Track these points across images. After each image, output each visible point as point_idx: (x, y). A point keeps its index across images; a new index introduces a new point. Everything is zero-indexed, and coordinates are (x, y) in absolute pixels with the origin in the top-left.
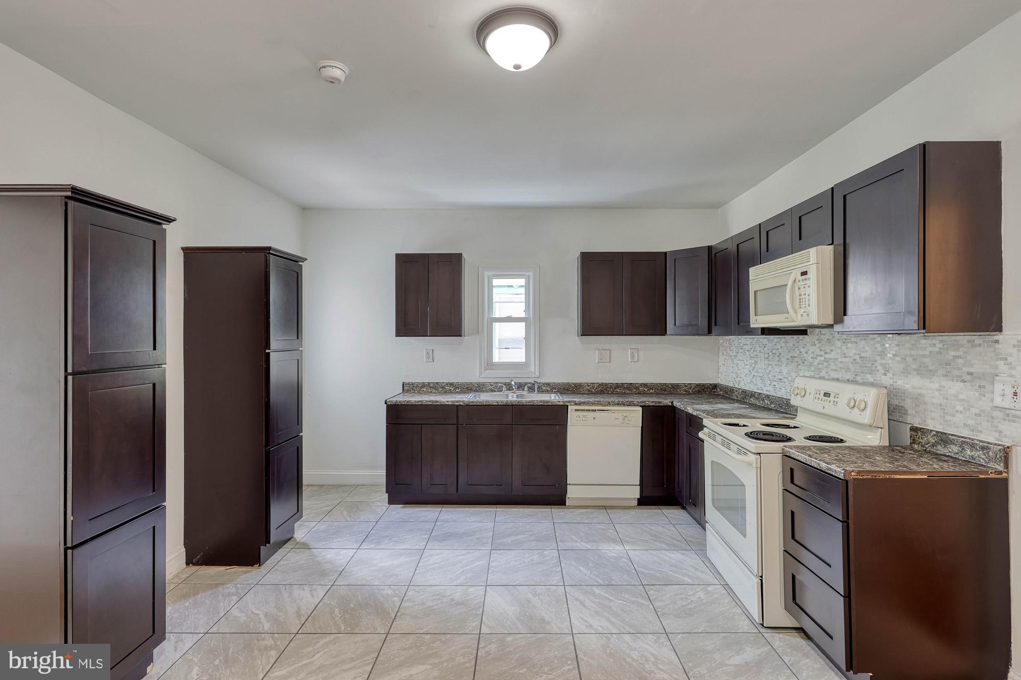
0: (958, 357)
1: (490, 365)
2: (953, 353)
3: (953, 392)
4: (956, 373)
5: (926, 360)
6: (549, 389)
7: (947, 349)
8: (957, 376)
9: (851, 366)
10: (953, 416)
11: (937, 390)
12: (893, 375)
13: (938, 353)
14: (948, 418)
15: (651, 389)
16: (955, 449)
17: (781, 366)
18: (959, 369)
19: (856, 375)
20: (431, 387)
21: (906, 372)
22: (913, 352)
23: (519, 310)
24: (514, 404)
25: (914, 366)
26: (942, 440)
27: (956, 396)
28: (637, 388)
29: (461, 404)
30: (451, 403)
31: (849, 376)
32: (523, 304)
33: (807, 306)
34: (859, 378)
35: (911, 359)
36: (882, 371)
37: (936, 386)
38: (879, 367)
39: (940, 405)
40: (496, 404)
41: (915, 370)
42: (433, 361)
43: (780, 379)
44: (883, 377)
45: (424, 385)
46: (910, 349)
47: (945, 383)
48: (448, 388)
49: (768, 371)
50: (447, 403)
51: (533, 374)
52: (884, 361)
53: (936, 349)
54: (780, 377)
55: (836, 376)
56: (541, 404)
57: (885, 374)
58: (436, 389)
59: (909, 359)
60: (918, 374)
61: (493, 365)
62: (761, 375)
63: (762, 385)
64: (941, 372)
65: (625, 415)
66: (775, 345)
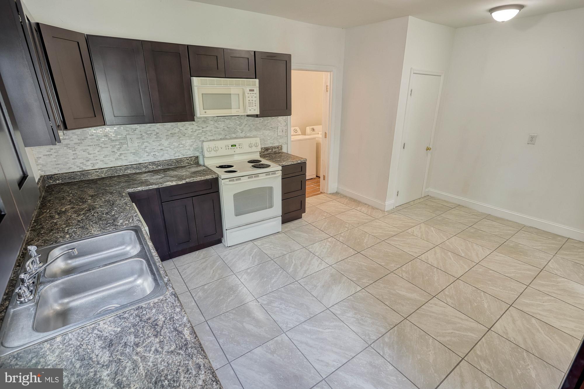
0: (268, 123)
2: (266, 122)
3: (267, 134)
4: (267, 128)
5: (258, 125)
7: (265, 121)
8: (268, 129)
9: (222, 132)
10: (267, 141)
11: (262, 134)
12: (245, 132)
13: (262, 122)
14: (266, 142)
16: (270, 151)
17: (161, 141)
18: (268, 127)
21: (250, 130)
22: (253, 123)
25: (254, 128)
26: (266, 150)
27: (268, 135)
31: (220, 137)
33: (254, 106)
34: (227, 137)
35: (252, 125)
36: (240, 131)
37: (261, 133)
38: (239, 130)
39: (263, 139)
41: (254, 129)
43: (161, 149)
44: (241, 134)
46: (252, 122)
47: (264, 131)
49: (143, 147)
52: (241, 128)
53: (261, 121)
54: (161, 148)
55: (212, 138)
57: (242, 133)
59: (252, 126)
60: (255, 130)
62: (134, 151)
63: (137, 158)
64: (263, 128)
66: (150, 128)
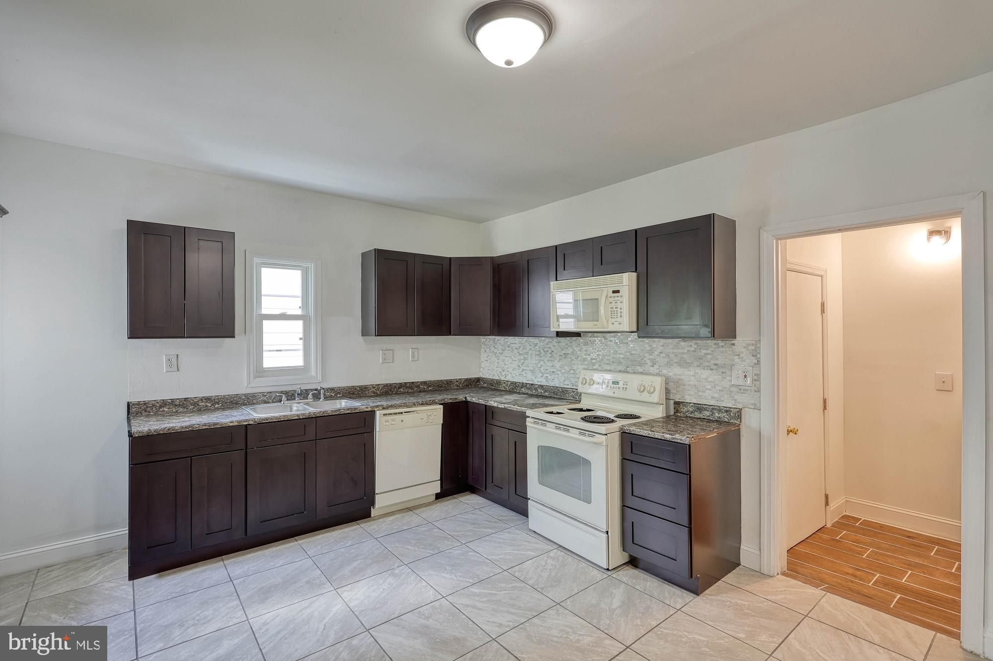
0: (708, 354)
1: (261, 372)
2: (704, 352)
3: (704, 376)
4: (707, 364)
5: (684, 356)
6: (333, 395)
7: (700, 349)
8: (707, 366)
9: (622, 360)
10: (705, 392)
11: (693, 376)
12: (659, 366)
13: (693, 351)
14: (700, 393)
15: (430, 386)
16: (708, 413)
17: (554, 361)
18: (709, 362)
19: (627, 367)
20: (176, 405)
21: (669, 364)
22: (675, 351)
23: (294, 307)
24: (318, 415)
25: (676, 360)
26: (698, 409)
27: (706, 379)
28: (418, 387)
29: (251, 423)
30: (236, 424)
31: (620, 368)
32: (299, 300)
33: (619, 316)
34: (629, 369)
35: (673, 355)
36: (650, 364)
37: (692, 373)
38: (648, 362)
39: (695, 386)
40: (297, 418)
41: (676, 363)
42: (178, 370)
43: (553, 372)
44: (651, 368)
45: (164, 403)
46: (673, 348)
47: (698, 370)
48: (203, 404)
49: (539, 366)
50: (231, 424)
51: (315, 379)
52: (651, 357)
53: (692, 349)
54: (553, 370)
55: (608, 368)
56: (348, 412)
57: (653, 366)
58: (184, 407)
59: (672, 356)
60: (679, 365)
61: (265, 371)
62: (532, 369)
63: (533, 377)
64: (696, 364)
65: (429, 414)
66: (548, 344)
